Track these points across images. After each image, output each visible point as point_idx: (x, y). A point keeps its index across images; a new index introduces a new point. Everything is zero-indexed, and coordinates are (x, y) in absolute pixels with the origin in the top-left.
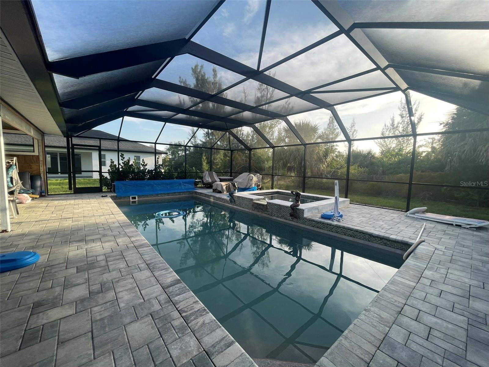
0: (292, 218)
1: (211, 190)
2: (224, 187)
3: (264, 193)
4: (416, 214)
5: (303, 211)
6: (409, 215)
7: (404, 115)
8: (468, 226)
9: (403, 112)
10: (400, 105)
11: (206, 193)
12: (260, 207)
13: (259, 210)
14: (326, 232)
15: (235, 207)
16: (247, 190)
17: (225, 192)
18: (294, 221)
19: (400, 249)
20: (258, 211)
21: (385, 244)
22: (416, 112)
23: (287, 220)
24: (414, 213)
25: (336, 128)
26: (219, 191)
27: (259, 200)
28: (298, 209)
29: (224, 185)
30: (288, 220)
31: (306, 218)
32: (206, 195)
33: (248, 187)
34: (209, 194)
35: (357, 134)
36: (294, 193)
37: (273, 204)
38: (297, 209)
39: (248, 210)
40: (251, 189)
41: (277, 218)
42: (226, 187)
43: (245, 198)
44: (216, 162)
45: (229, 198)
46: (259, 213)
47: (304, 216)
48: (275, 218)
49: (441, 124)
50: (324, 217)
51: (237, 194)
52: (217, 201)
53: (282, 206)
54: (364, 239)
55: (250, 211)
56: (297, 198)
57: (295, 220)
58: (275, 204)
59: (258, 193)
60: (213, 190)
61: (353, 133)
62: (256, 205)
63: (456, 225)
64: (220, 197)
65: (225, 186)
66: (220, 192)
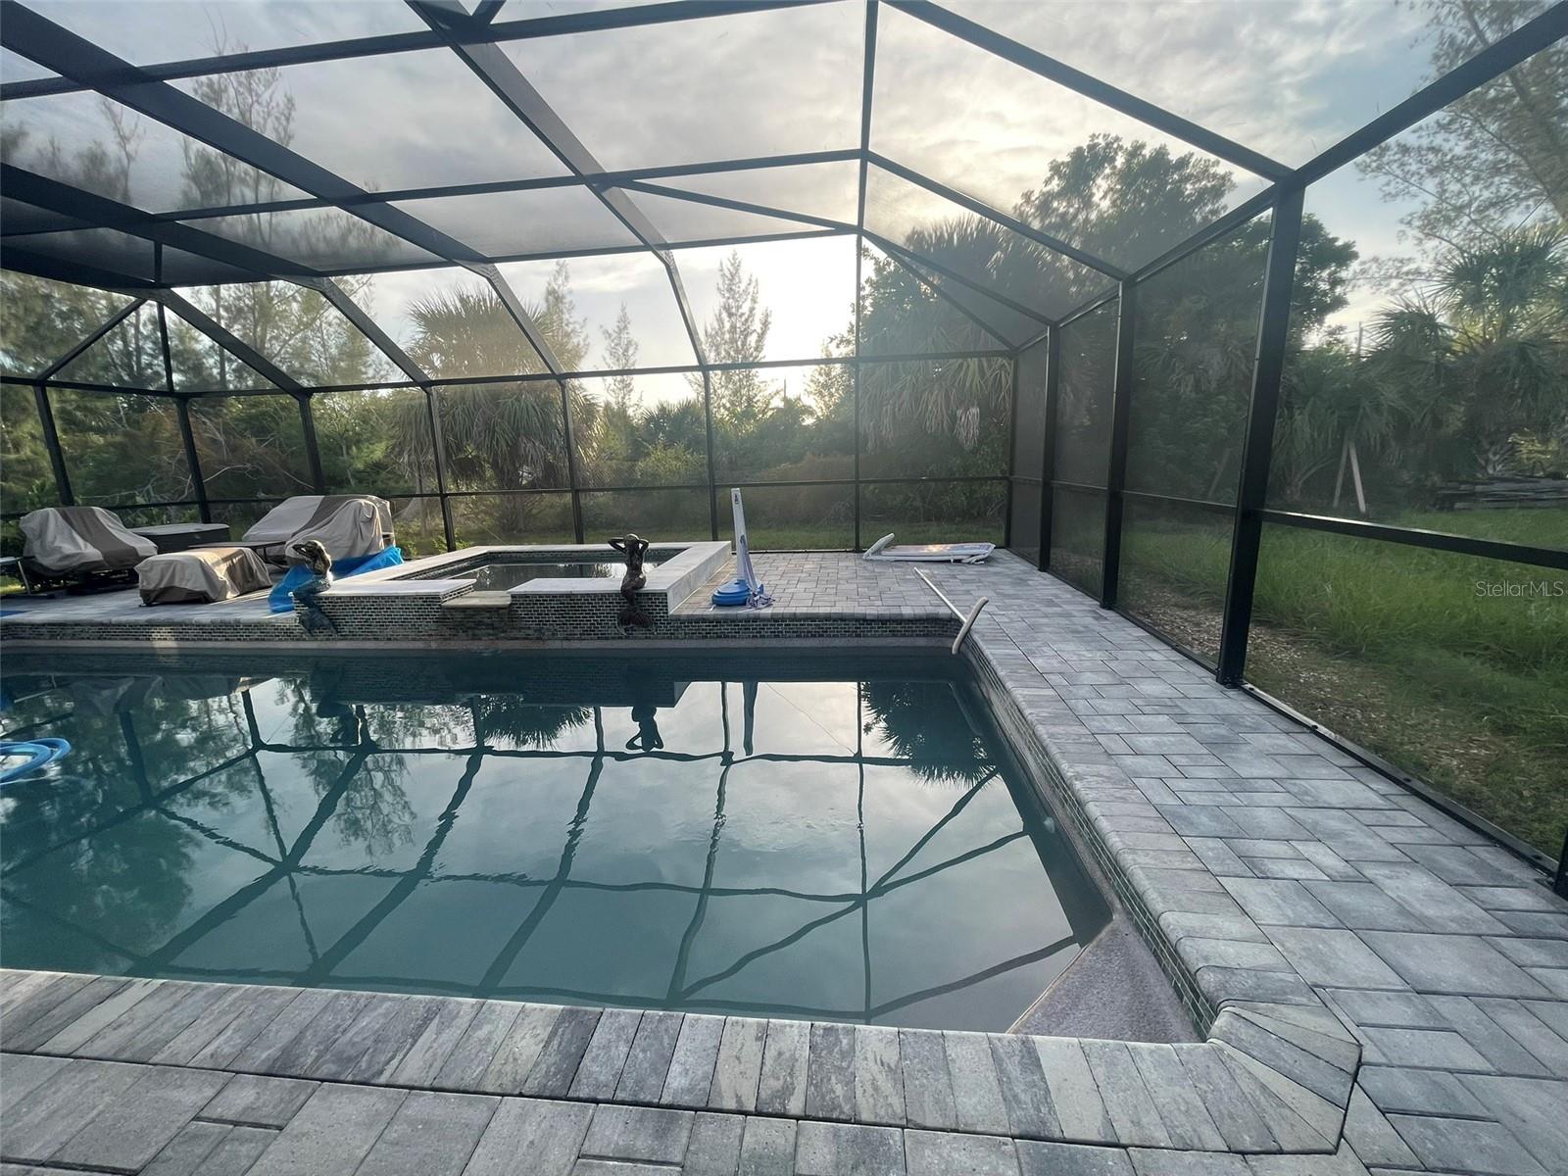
0: (626, 630)
1: (131, 599)
2: (221, 572)
3: (444, 566)
4: (883, 553)
5: (661, 597)
6: (871, 557)
7: (734, 310)
8: (974, 559)
9: (731, 301)
10: (720, 282)
11: (105, 619)
12: (478, 618)
13: (477, 632)
14: (743, 643)
15: (341, 645)
16: (362, 568)
17: (230, 595)
18: (635, 638)
19: (924, 636)
20: (475, 637)
21: (894, 634)
22: (756, 306)
23: (607, 639)
24: (878, 552)
25: (569, 330)
26: (191, 593)
27: (459, 593)
28: (647, 594)
29: (217, 563)
30: (614, 638)
31: (678, 619)
32: (103, 629)
33: (357, 554)
34: (124, 619)
35: (637, 356)
36: (622, 545)
37: (541, 596)
38: (639, 595)
39: (420, 645)
40: (378, 560)
41: (566, 644)
42: (231, 571)
43: (389, 597)
44: (19, 461)
45: (293, 614)
46: (476, 642)
47: (671, 612)
48: (556, 644)
49: (832, 340)
50: (720, 601)
51: (338, 587)
52: (209, 644)
53: (582, 595)
54: (847, 634)
55: (434, 645)
56: (634, 557)
57: (639, 632)
58: (548, 595)
59: (423, 572)
60: (145, 594)
61: (626, 350)
62: (459, 616)
63: (956, 561)
64: (227, 618)
65: (224, 567)
66: (201, 599)
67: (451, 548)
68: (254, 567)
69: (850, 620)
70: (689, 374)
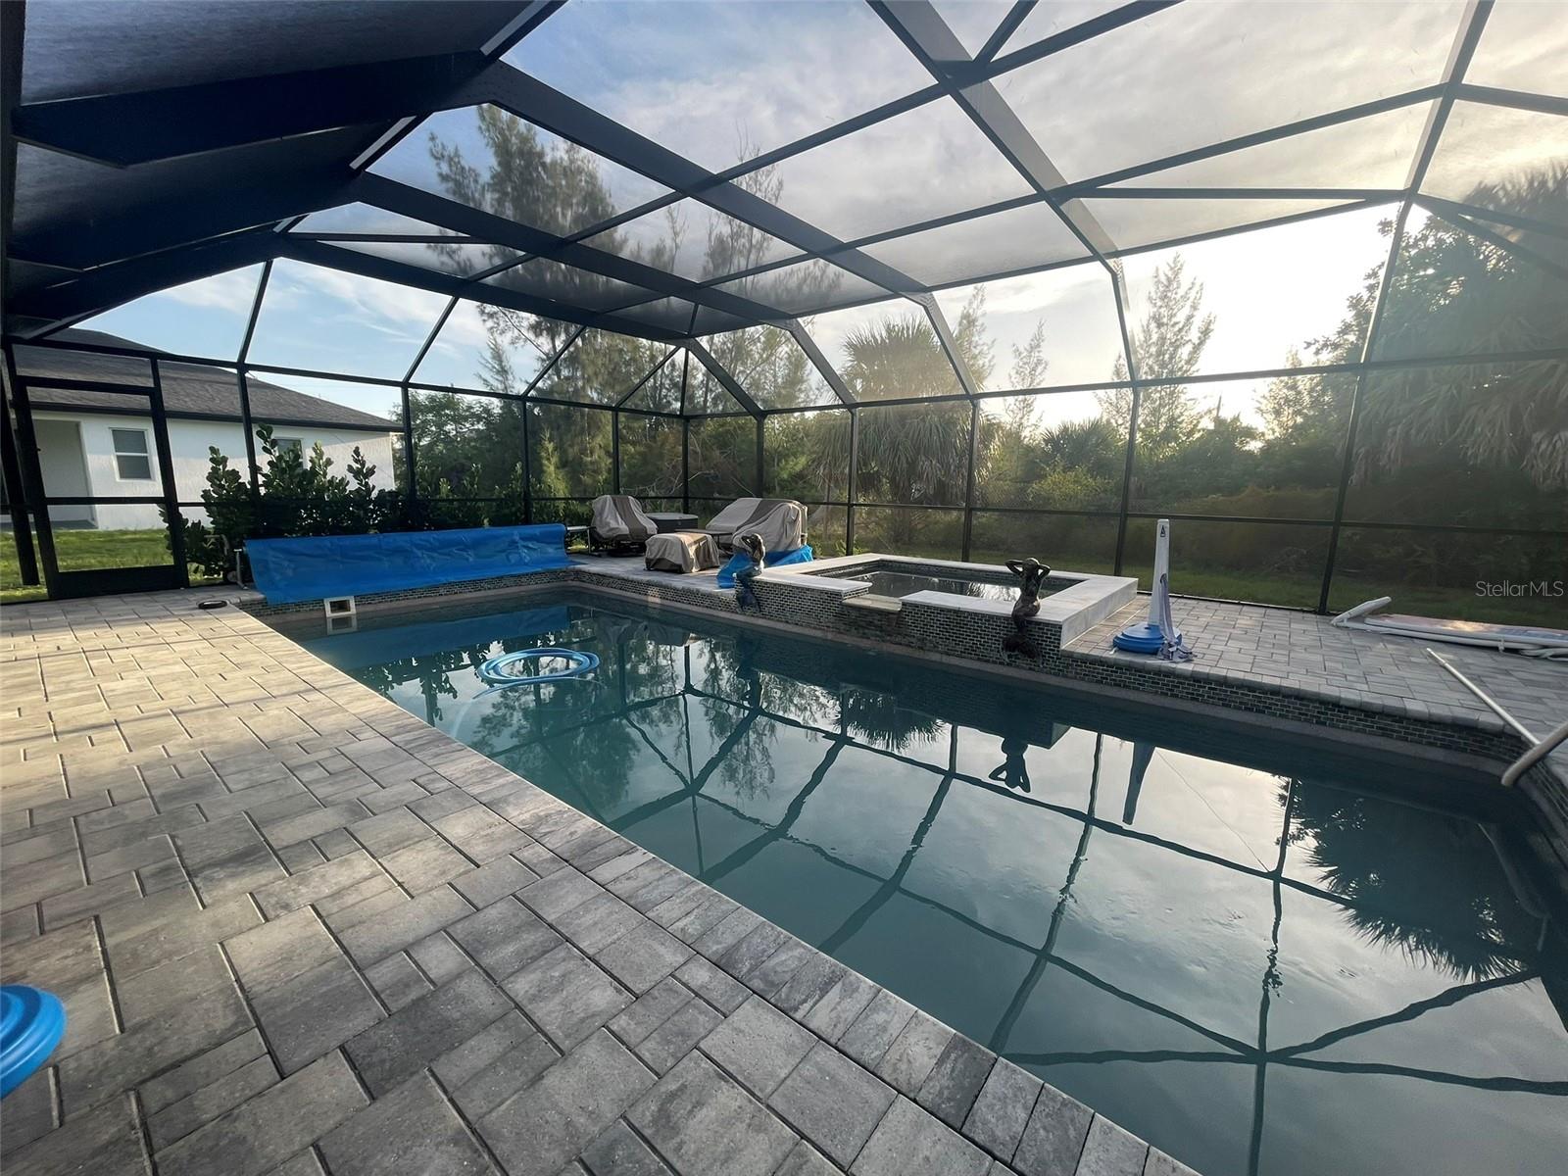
0: (1009, 656)
1: (639, 564)
2: (692, 551)
4: (1368, 620)
5: (1056, 628)
6: (1346, 624)
7: (1165, 320)
8: (1548, 652)
9: (1162, 310)
10: (1153, 290)
11: (625, 576)
12: (869, 619)
13: (866, 631)
14: (1145, 698)
15: (761, 622)
16: (780, 562)
17: (694, 570)
18: (1018, 667)
19: (1443, 746)
20: (865, 636)
21: (1385, 733)
22: (1195, 313)
23: (988, 661)
24: (1359, 618)
25: (977, 352)
26: (674, 565)
27: (857, 593)
28: (1039, 623)
29: (691, 545)
30: (994, 662)
31: (1070, 655)
32: (624, 582)
33: (781, 549)
34: (635, 577)
35: (1046, 375)
36: (1021, 569)
37: (929, 607)
38: (1030, 622)
39: (819, 634)
40: (795, 555)
41: (945, 659)
42: (697, 551)
43: (802, 588)
44: (592, 463)
45: (733, 591)
46: (865, 641)
47: (1063, 647)
48: (935, 657)
49: (1309, 345)
50: (1123, 645)
51: (768, 574)
52: (679, 605)
53: (970, 613)
54: (1302, 717)
55: (830, 636)
56: (1033, 584)
57: (1023, 662)
58: (936, 608)
59: (828, 570)
60: (648, 562)
61: (1034, 370)
62: (854, 614)
63: (1507, 650)
64: (692, 587)
65: (694, 547)
66: (677, 570)
67: (849, 553)
68: (711, 550)
69: (1311, 700)
70: (1101, 393)
